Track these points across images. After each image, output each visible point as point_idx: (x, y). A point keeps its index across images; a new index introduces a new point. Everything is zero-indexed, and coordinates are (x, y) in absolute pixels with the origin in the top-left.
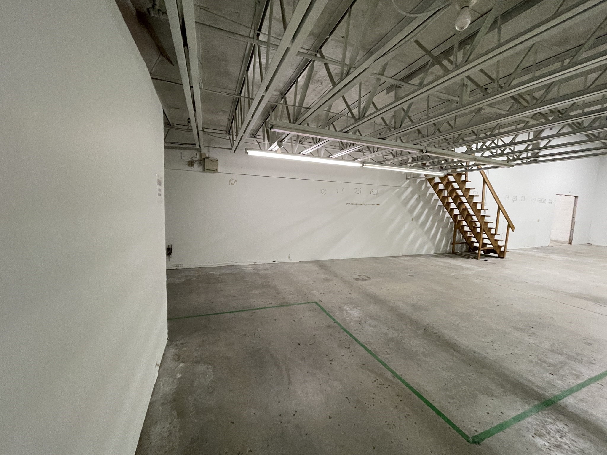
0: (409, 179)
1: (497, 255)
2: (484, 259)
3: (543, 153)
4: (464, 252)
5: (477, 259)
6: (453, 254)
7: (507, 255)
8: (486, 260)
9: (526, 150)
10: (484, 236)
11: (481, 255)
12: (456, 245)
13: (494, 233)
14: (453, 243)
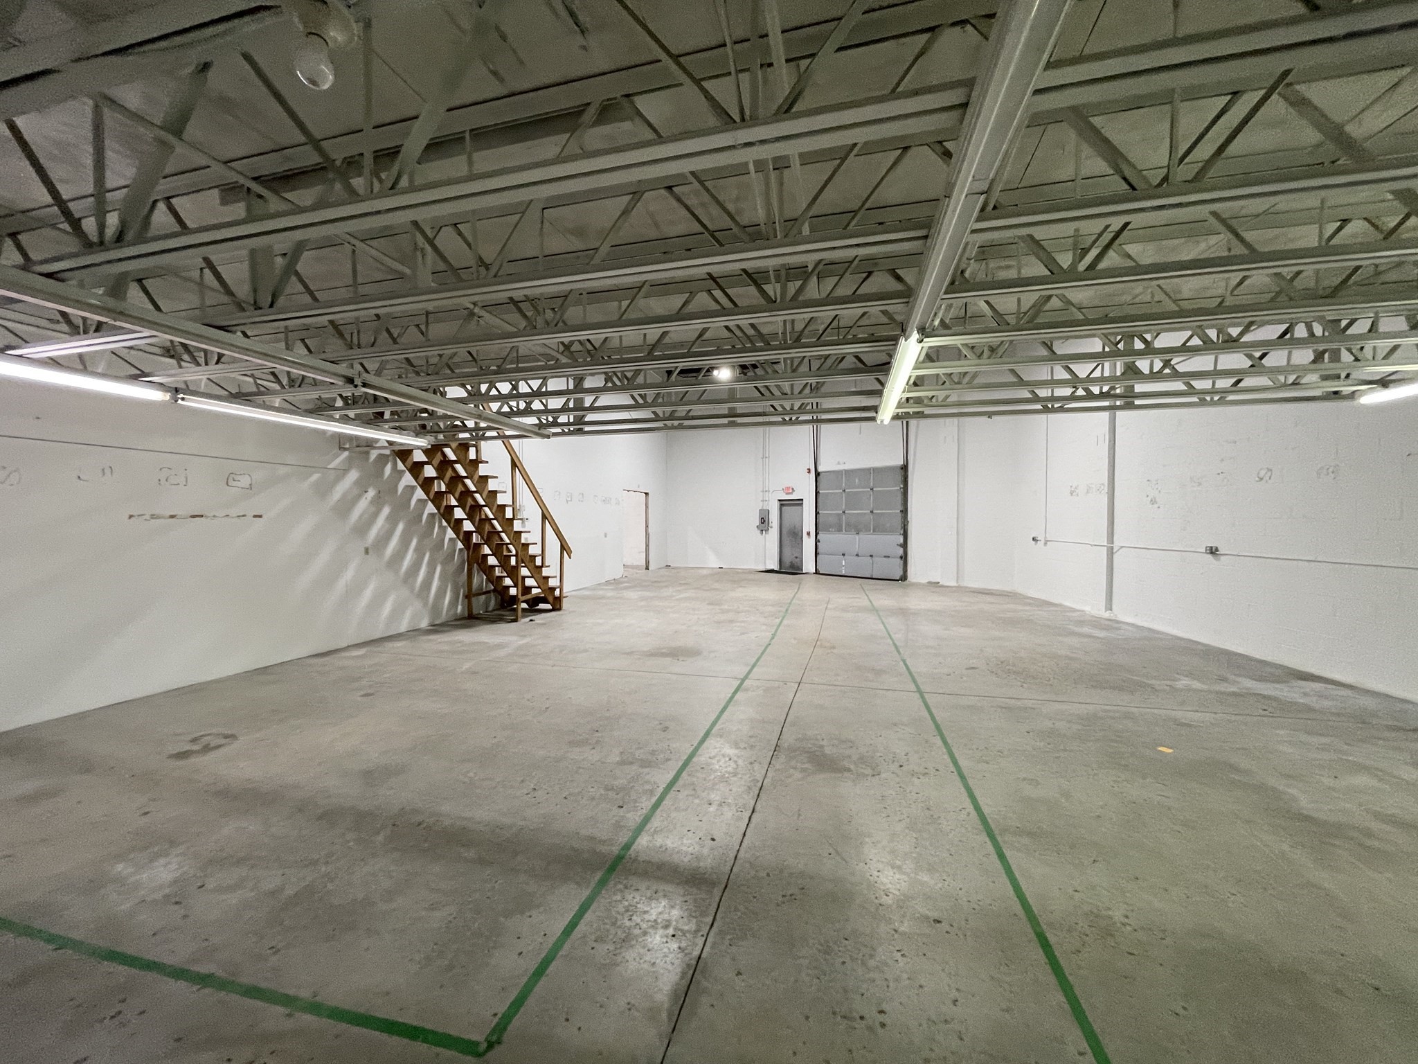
0: (345, 449)
1: (549, 606)
2: (528, 619)
3: (590, 417)
4: (494, 610)
5: (515, 620)
6: (470, 619)
7: (565, 603)
8: (531, 620)
9: (564, 409)
10: (524, 572)
11: (524, 610)
12: (474, 600)
13: (540, 564)
14: (468, 597)
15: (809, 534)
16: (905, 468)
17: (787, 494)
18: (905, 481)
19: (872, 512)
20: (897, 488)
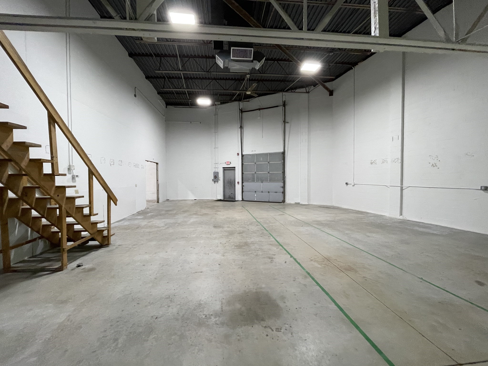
1: (99, 244)
2: (75, 264)
7: (112, 239)
8: (78, 266)
13: (89, 213)
15: (238, 183)
16: (284, 153)
17: (227, 165)
18: (284, 159)
19: (269, 173)
20: (281, 162)
